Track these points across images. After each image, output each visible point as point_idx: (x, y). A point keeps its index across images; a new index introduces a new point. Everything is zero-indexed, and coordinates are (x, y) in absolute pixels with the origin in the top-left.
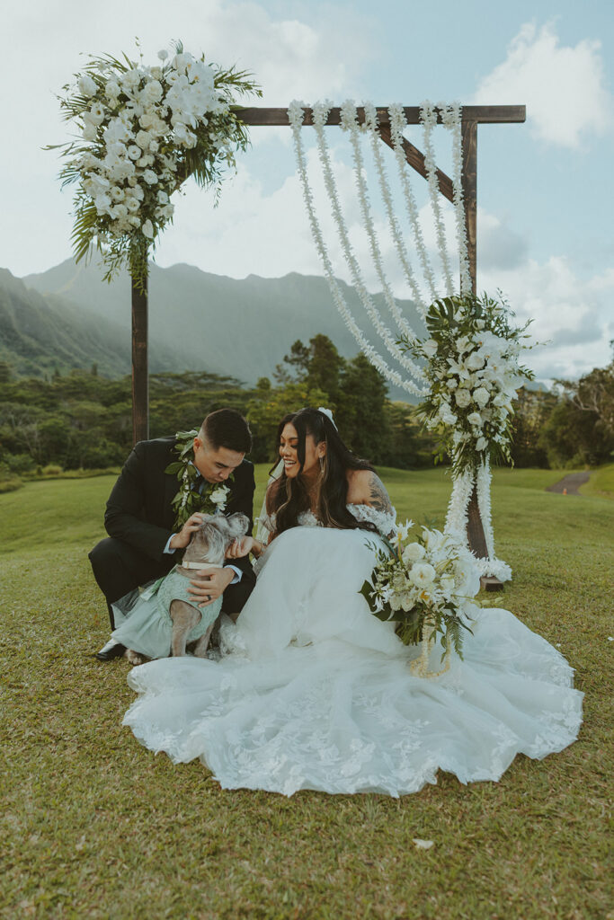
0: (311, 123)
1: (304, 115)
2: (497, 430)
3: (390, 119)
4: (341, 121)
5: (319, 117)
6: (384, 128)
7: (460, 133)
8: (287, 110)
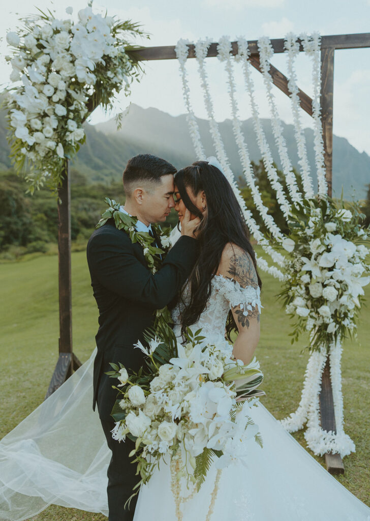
0: (194, 56)
1: (189, 50)
2: (346, 315)
3: (259, 50)
4: (218, 53)
5: (201, 51)
6: (254, 58)
7: (319, 59)
8: (174, 47)
